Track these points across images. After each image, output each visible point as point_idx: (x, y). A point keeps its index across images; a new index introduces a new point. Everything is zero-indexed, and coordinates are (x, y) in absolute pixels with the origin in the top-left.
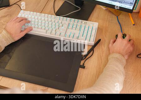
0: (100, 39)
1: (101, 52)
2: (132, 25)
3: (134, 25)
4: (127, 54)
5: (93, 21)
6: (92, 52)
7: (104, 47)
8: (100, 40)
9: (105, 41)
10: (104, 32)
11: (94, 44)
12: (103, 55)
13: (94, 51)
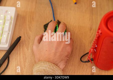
0: (20, 37)
1: (22, 60)
2: (73, 4)
3: (76, 3)
4: (62, 60)
5: (9, 6)
6: (7, 61)
7: (28, 50)
8: (19, 39)
9: (29, 38)
10: (27, 22)
11: (8, 48)
12: (25, 66)
13: (10, 59)
